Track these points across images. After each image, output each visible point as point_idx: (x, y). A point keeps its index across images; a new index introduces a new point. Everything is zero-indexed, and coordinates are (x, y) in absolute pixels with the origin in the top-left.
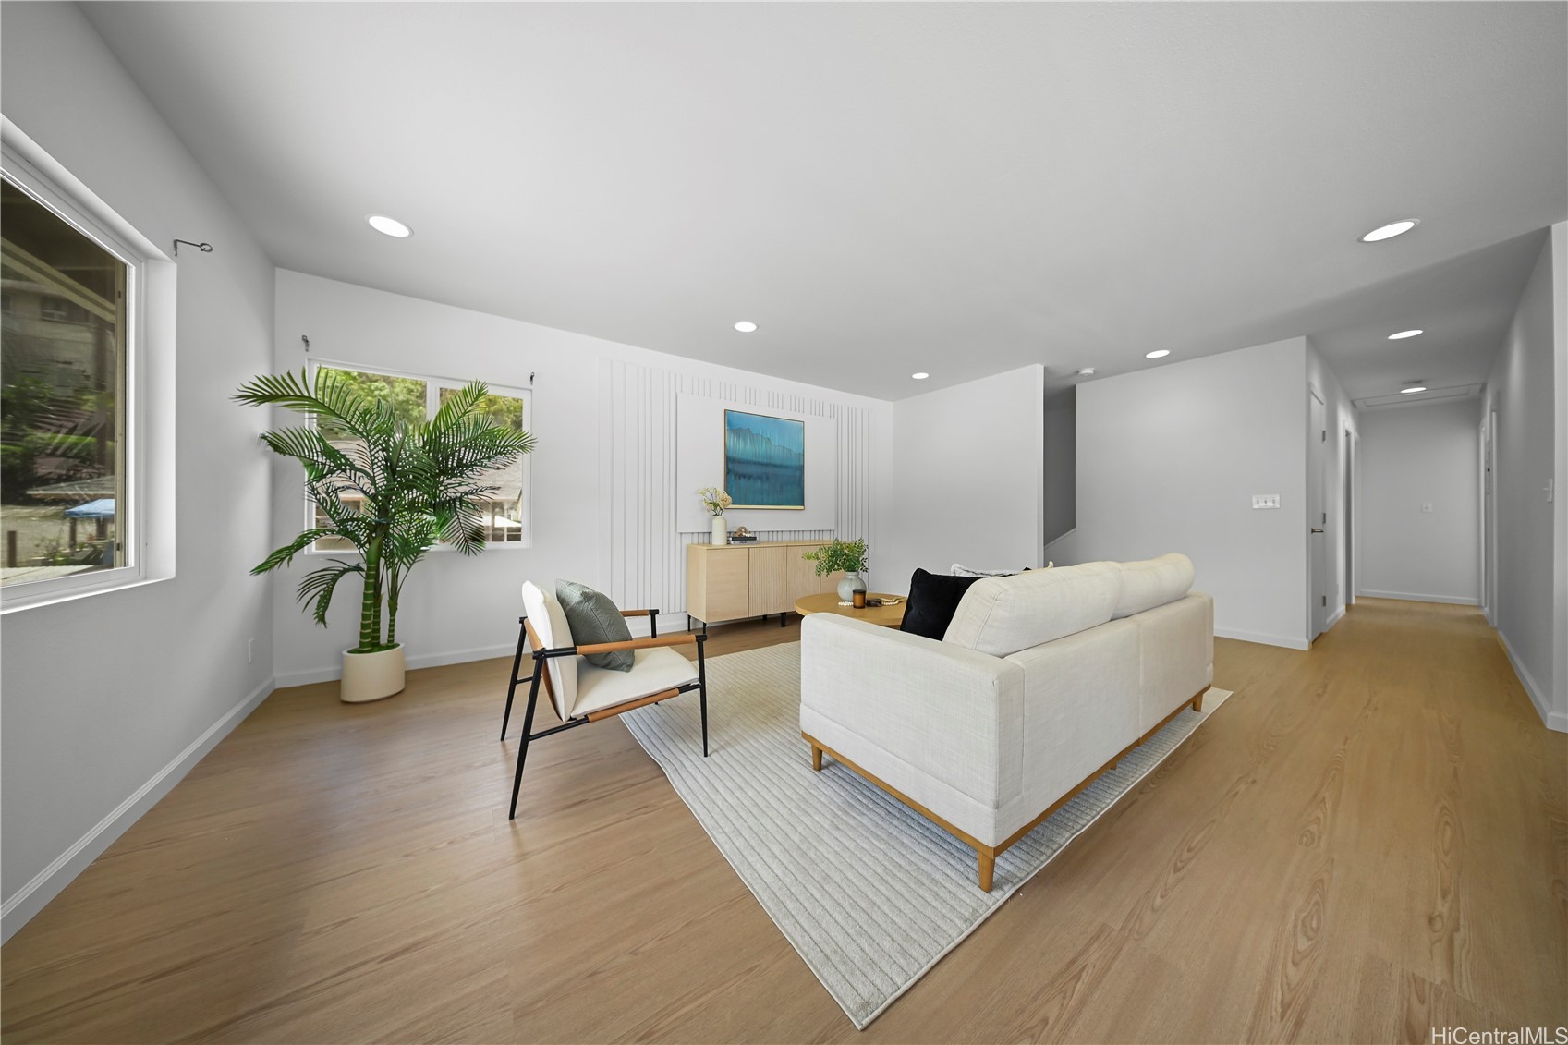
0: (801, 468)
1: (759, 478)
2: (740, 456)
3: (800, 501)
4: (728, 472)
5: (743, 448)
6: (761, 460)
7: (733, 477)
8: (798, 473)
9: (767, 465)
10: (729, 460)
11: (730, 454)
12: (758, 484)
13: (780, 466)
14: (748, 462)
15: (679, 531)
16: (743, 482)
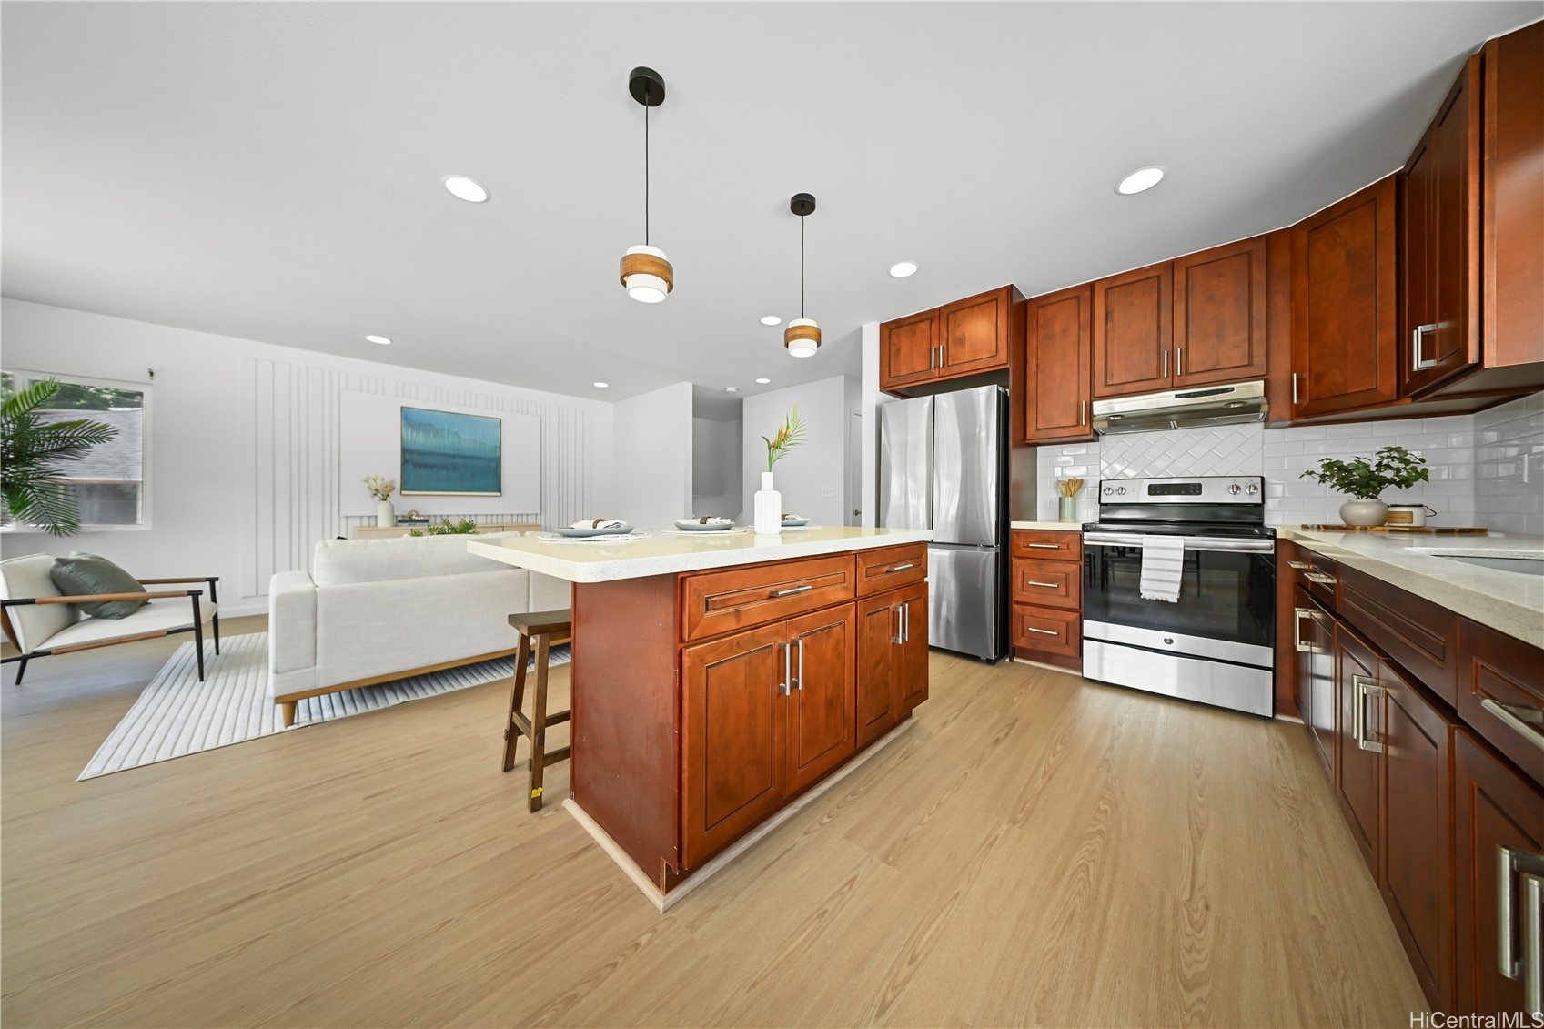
0: (498, 460)
1: (445, 467)
2: (420, 448)
3: (497, 488)
4: (405, 462)
5: (421, 440)
6: (447, 451)
7: (411, 466)
8: (493, 464)
9: (454, 456)
10: (405, 451)
11: (408, 446)
12: (444, 473)
13: (471, 457)
14: (430, 454)
15: (343, 514)
16: (423, 471)
